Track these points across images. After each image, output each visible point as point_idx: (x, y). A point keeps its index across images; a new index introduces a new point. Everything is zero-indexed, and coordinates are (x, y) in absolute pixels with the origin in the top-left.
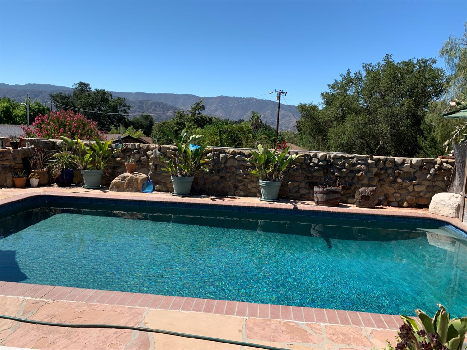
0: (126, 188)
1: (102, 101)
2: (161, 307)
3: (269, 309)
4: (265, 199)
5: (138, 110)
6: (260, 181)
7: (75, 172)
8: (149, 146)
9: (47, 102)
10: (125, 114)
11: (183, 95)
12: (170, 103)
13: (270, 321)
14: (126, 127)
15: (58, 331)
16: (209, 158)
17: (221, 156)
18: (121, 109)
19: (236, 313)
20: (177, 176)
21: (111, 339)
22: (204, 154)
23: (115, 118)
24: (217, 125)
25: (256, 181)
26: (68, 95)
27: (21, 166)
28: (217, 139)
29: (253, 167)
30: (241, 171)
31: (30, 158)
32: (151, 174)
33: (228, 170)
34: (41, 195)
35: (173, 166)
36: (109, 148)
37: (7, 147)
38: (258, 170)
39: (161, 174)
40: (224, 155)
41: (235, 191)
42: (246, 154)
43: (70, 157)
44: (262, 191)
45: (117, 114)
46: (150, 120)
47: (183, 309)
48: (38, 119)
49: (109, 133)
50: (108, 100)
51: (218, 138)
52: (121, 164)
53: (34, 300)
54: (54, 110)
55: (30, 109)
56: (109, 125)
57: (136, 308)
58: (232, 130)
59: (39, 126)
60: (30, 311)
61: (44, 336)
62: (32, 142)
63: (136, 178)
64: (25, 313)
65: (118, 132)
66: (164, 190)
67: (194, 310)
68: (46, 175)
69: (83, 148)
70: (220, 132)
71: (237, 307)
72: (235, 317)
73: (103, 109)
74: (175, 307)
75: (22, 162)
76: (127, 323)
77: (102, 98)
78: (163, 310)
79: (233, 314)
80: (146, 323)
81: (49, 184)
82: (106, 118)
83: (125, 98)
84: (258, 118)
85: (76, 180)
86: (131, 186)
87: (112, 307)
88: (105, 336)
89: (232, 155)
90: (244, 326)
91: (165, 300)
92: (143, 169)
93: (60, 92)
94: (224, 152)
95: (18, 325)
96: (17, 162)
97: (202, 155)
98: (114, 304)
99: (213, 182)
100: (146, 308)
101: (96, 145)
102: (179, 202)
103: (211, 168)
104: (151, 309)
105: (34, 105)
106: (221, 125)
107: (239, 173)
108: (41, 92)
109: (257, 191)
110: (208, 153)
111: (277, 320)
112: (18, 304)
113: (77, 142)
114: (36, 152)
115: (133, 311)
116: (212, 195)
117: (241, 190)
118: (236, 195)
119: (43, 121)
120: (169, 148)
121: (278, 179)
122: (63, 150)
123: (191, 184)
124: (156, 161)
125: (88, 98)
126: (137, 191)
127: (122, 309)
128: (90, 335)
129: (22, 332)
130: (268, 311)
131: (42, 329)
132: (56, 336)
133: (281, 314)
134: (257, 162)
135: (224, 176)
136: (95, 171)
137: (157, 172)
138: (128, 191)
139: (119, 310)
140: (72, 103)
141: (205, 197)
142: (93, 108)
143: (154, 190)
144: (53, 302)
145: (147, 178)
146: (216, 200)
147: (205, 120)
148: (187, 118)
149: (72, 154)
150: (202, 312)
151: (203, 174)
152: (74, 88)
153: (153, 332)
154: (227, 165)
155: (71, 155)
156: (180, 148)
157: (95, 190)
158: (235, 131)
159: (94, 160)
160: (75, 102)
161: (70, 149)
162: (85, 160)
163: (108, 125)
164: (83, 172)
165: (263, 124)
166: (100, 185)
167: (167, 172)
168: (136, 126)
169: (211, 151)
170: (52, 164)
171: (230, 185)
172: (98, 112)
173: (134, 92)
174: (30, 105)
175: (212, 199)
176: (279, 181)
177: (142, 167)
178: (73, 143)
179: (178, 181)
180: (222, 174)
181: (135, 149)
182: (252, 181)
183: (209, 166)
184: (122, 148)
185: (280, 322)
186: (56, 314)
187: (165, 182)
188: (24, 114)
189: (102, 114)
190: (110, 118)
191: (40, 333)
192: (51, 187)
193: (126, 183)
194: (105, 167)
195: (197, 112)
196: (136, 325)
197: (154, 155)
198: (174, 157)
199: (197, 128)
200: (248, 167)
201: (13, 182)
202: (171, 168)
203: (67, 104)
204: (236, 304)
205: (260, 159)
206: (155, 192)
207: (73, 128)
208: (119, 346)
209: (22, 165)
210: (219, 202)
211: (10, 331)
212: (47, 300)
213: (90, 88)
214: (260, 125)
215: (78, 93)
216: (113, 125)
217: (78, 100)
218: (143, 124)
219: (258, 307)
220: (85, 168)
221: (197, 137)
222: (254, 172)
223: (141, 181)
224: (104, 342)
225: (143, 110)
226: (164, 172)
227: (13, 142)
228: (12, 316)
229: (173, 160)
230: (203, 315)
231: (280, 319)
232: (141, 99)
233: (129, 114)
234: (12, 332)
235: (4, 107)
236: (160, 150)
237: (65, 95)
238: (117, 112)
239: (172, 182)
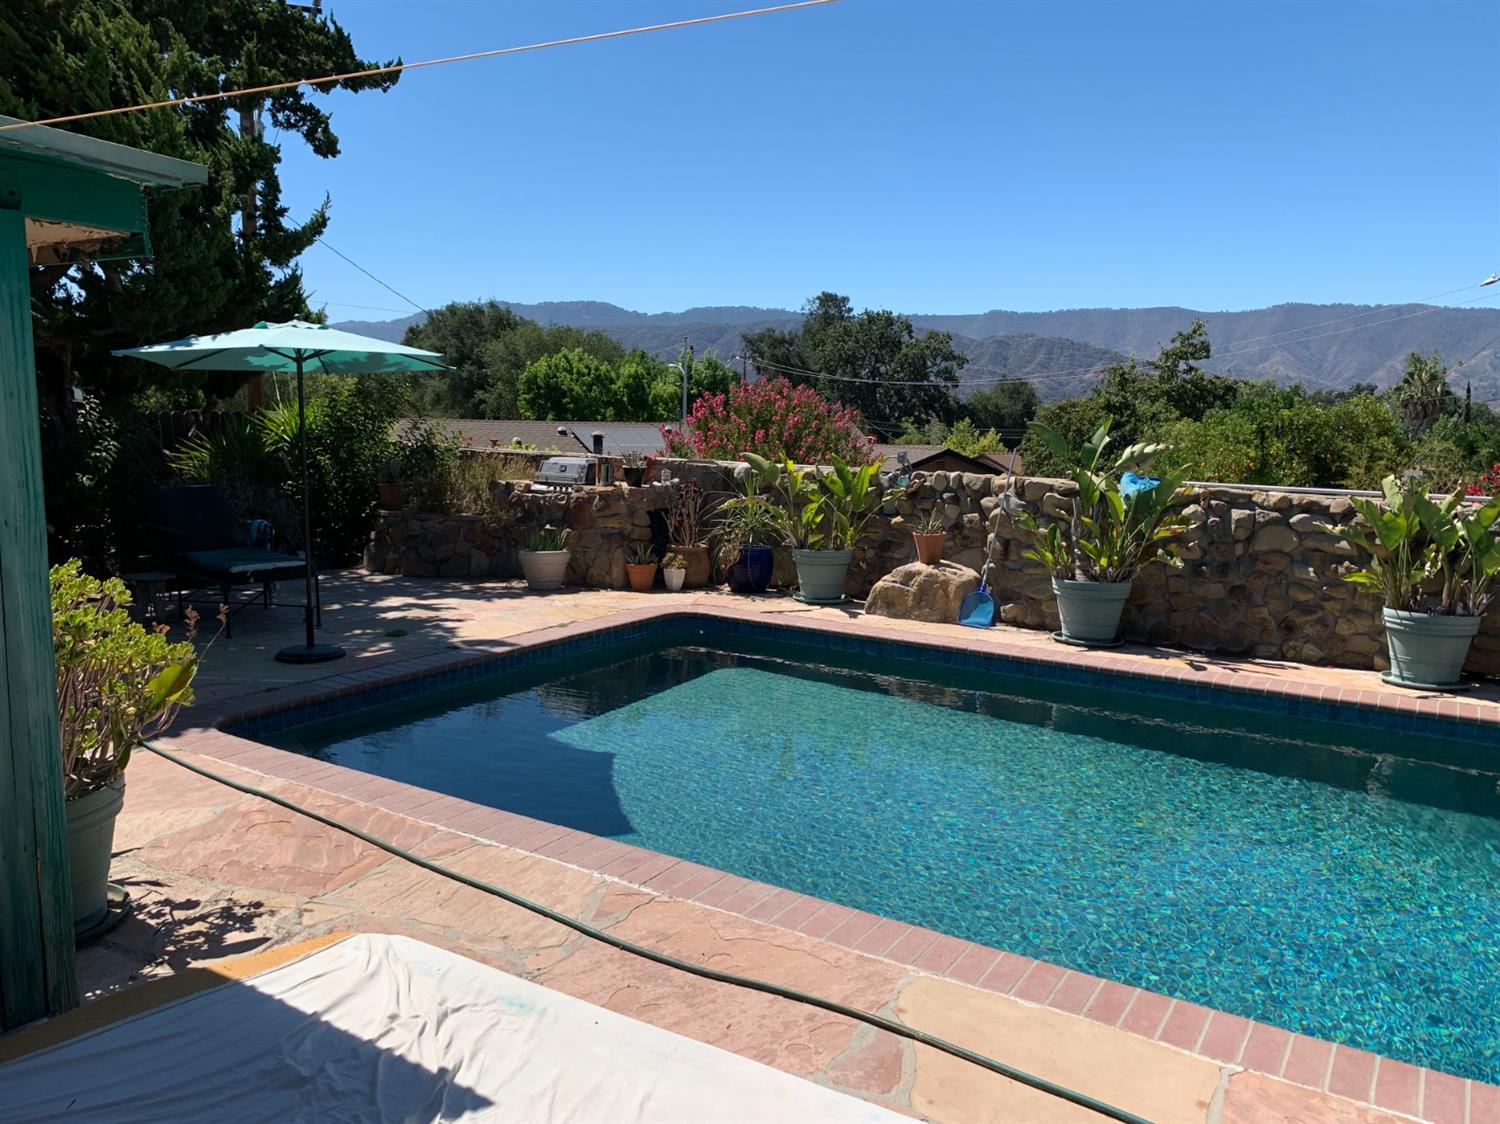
0: (913, 607)
1: (881, 348)
2: (953, 975)
3: (1332, 1060)
4: (1403, 679)
5: (990, 367)
6: (1388, 612)
7: (777, 556)
8: (990, 480)
9: (733, 357)
10: (949, 384)
11: (1144, 309)
12: (1096, 341)
13: (1324, 1098)
14: (950, 424)
15: (668, 979)
16: (1185, 521)
17: (1236, 514)
18: (935, 369)
19: (1199, 1043)
20: (1073, 577)
21: (796, 1032)
22: (1173, 506)
23: (919, 397)
24: (1251, 408)
25: (1370, 609)
26: (790, 333)
27: (647, 533)
28: (1249, 458)
29: (1362, 559)
30: (1311, 569)
31: (667, 511)
32: (990, 569)
33: (1260, 566)
34: (685, 613)
35: (1059, 545)
36: (871, 485)
37: (617, 483)
38: (1379, 569)
39: (1020, 570)
40: (1248, 512)
41: (1285, 641)
42: (1332, 510)
43: (767, 511)
44: (1395, 647)
45: (926, 383)
46: (1025, 397)
47: (1022, 994)
48: (702, 406)
49: (897, 441)
50: (900, 343)
51: (1252, 454)
52: (903, 533)
53: (625, 887)
54: (752, 378)
55: (690, 377)
56: (899, 419)
57: (880, 962)
58: (1311, 424)
59: (703, 427)
60: (612, 914)
61: (633, 982)
62: (676, 470)
63: (942, 578)
64: (599, 914)
65: (925, 439)
66: (1028, 620)
67: (1055, 1004)
68: (704, 557)
69: (799, 486)
70: (1261, 432)
71: (1207, 1027)
72: (1195, 1055)
73: (883, 369)
74: (997, 981)
75: (649, 523)
76: (846, 997)
77: (882, 336)
78: (958, 983)
79: (1188, 1044)
80: (901, 1010)
81: (710, 584)
82: (891, 397)
83: (952, 332)
84: (1433, 378)
85: (778, 577)
86: (928, 602)
87: (814, 946)
88: (781, 1020)
89: (1275, 514)
90: (1222, 1092)
91: (972, 956)
92: (966, 554)
93: (768, 326)
94: (1248, 502)
95: (580, 942)
96: (636, 522)
97: (1165, 511)
98: (822, 936)
99: (1200, 604)
100: (910, 967)
101: (835, 477)
102: (1071, 665)
103: (1196, 555)
104: (923, 974)
105: (701, 367)
106: (1267, 406)
107: (1304, 576)
108: (722, 331)
109: (1376, 646)
110: (1187, 505)
111: (1353, 1101)
112: (586, 891)
113: (784, 471)
114: (682, 496)
115: (869, 968)
116: (1195, 651)
117: (1308, 640)
118: (1288, 655)
119: (712, 413)
120: (1051, 488)
121: (1466, 607)
122: (750, 492)
123: (1120, 606)
124: (1007, 530)
125: (844, 341)
126: (945, 620)
127: (841, 955)
128: (743, 1007)
129: (586, 961)
130: (1327, 1063)
131: (631, 965)
132: (662, 990)
133: (1374, 1086)
134: (1378, 541)
135: (1242, 587)
136: (830, 553)
137: (1008, 564)
138: (918, 618)
139: (831, 956)
140: (799, 356)
141: (1167, 656)
142: (854, 369)
143: (997, 619)
144: (666, 899)
145: (978, 581)
146: (1205, 669)
147: (1209, 392)
148: (1146, 386)
149: (773, 504)
150: (1081, 1017)
151: (1167, 578)
152: (807, 311)
153: (917, 1040)
154: (1256, 548)
155: (768, 504)
156: (1087, 489)
157: (827, 610)
158: (1320, 426)
159: (826, 522)
160: (808, 353)
161: (767, 489)
162: (804, 521)
163: (896, 419)
164: (797, 555)
165: (1456, 401)
166: (843, 596)
167: (1040, 565)
168: (980, 419)
169: (1196, 499)
170: (717, 531)
171: (1264, 620)
172: (871, 381)
173: (981, 313)
174: (690, 367)
175: (1191, 664)
176: (1468, 613)
177: (966, 547)
178: (774, 472)
179: (1075, 593)
180: (1235, 579)
181: (946, 491)
182: (1357, 611)
183: (1188, 549)
184: (908, 487)
185: (1362, 1112)
186: (669, 932)
187: (1032, 596)
188: (676, 393)
189: (880, 385)
190: (902, 398)
191: (624, 972)
192: (714, 594)
193: (914, 594)
194: (858, 541)
195: (1182, 366)
196: (871, 1008)
197: (1003, 509)
198: (1066, 516)
199: (1178, 419)
200: (1340, 559)
201: (627, 574)
202: (1053, 553)
203: (785, 360)
204: (1207, 1015)
205: (1389, 528)
206: (1000, 626)
207: (789, 429)
208: (815, 1057)
209: (649, 530)
210: (1217, 674)
211: (559, 953)
212: (655, 893)
213: (850, 310)
214: (1442, 402)
215: (816, 326)
216: (912, 419)
217: (816, 346)
218: (1003, 411)
219: (1286, 1043)
220: (802, 545)
221: (1149, 449)
222: (1360, 578)
223: (957, 588)
224: (775, 1035)
225: (1005, 366)
226: (1030, 563)
227: (631, 469)
228: (570, 916)
229: (1062, 525)
230: (1082, 1026)
231: (1366, 1099)
232: (1001, 334)
233: (962, 382)
234: (564, 955)
235: (630, 376)
236: (1020, 494)
237: (782, 333)
238: (926, 377)
239: (1054, 597)
